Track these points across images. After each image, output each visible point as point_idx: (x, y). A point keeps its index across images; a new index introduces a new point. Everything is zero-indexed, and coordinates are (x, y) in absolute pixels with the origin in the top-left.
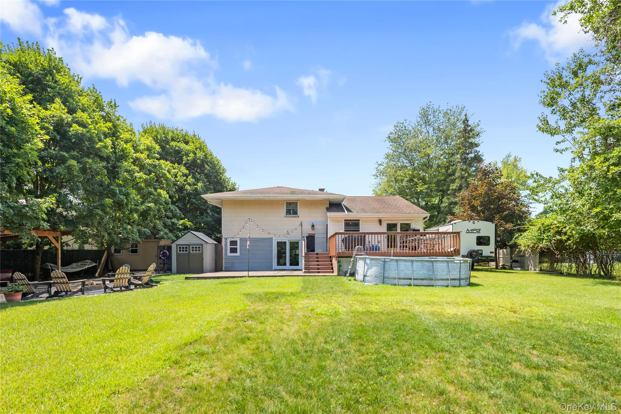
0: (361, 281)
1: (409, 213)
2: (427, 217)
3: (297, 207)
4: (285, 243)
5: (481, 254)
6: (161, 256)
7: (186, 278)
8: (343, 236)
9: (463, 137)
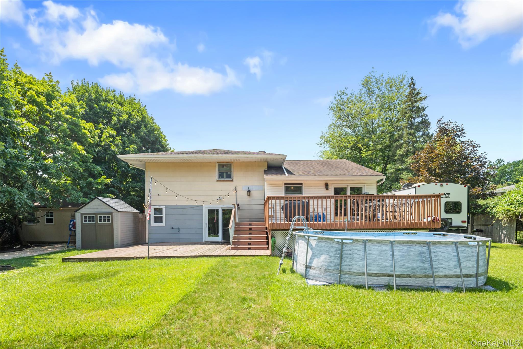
0: (302, 276)
1: (361, 175)
2: (382, 180)
3: (230, 170)
4: (217, 211)
5: (451, 223)
6: (71, 226)
7: (64, 260)
8: (282, 201)
9: (410, 101)
